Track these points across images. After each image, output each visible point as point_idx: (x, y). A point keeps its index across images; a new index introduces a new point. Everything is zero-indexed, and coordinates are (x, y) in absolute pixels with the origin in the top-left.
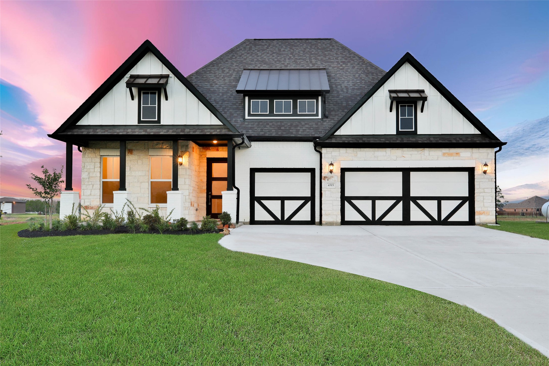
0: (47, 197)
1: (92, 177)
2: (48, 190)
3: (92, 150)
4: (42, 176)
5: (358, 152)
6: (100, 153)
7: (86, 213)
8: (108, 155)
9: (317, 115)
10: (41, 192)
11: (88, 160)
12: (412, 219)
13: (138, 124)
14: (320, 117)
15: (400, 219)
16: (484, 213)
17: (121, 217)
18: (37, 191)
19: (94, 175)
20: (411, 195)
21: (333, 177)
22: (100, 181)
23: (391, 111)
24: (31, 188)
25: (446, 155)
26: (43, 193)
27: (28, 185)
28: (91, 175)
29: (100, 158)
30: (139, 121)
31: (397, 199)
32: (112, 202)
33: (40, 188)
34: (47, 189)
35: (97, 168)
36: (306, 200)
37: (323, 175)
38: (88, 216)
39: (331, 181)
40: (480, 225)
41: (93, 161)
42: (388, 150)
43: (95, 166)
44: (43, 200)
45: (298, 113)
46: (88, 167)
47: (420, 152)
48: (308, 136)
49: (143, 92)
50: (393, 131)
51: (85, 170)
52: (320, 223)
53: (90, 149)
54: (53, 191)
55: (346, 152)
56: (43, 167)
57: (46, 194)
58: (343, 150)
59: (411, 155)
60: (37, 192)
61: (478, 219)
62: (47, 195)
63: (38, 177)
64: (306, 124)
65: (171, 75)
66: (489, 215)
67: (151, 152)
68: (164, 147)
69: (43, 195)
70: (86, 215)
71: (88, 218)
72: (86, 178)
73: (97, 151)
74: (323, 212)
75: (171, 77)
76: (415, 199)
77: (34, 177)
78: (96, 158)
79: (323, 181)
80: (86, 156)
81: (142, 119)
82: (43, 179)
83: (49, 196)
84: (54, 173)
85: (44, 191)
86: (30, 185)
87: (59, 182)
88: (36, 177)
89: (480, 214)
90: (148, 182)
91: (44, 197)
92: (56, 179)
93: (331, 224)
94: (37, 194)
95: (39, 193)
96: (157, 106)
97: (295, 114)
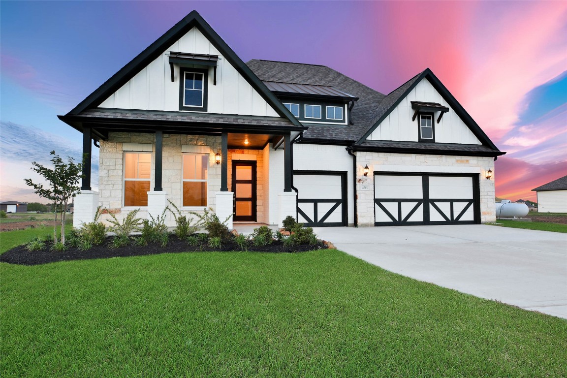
0: (58, 198)
1: (113, 175)
2: (60, 188)
3: (113, 144)
4: (51, 167)
5: (389, 157)
6: (122, 148)
7: (113, 220)
8: (133, 151)
9: (344, 121)
10: (48, 191)
11: (108, 155)
12: (431, 220)
13: (179, 110)
14: (346, 123)
15: (422, 220)
16: (488, 213)
17: (161, 224)
18: (43, 188)
19: (115, 173)
20: (430, 198)
21: (367, 180)
22: (122, 181)
23: (413, 120)
24: (32, 184)
25: (459, 162)
26: (51, 193)
27: (27, 181)
28: (111, 173)
29: (123, 154)
30: (181, 107)
31: (419, 202)
32: (146, 204)
33: (48, 185)
34: (59, 186)
35: (119, 165)
36: (338, 202)
37: (358, 177)
38: (117, 224)
39: (365, 183)
40: (485, 223)
41: (114, 157)
42: (413, 155)
43: (117, 163)
44: (51, 202)
45: (327, 119)
46: (108, 164)
47: (439, 158)
48: (342, 139)
49: (186, 74)
50: (416, 139)
51: (103, 167)
52: (355, 224)
53: (110, 143)
54: (69, 189)
55: (378, 156)
56: (53, 153)
57: (56, 193)
58: (375, 154)
59: (432, 160)
60: (42, 190)
61: (483, 218)
62: (59, 196)
63: (44, 169)
64: (336, 129)
65: (220, 56)
66: (491, 215)
67: (184, 149)
68: (200, 144)
69: (52, 195)
70: (114, 222)
71: (117, 226)
72: (105, 177)
73: (119, 146)
74: (358, 214)
75: (220, 59)
76: (433, 201)
77: (38, 169)
78: (117, 154)
79: (357, 183)
80: (105, 151)
81: (184, 105)
82: (52, 171)
83: (61, 196)
84: (71, 164)
85: (54, 189)
86: (30, 180)
87: (78, 177)
88: (42, 168)
89: (485, 214)
90: (180, 182)
91: (54, 198)
92: (73, 171)
93: (365, 226)
94: (43, 194)
95: (46, 192)
96: (203, 90)
97: (324, 119)
